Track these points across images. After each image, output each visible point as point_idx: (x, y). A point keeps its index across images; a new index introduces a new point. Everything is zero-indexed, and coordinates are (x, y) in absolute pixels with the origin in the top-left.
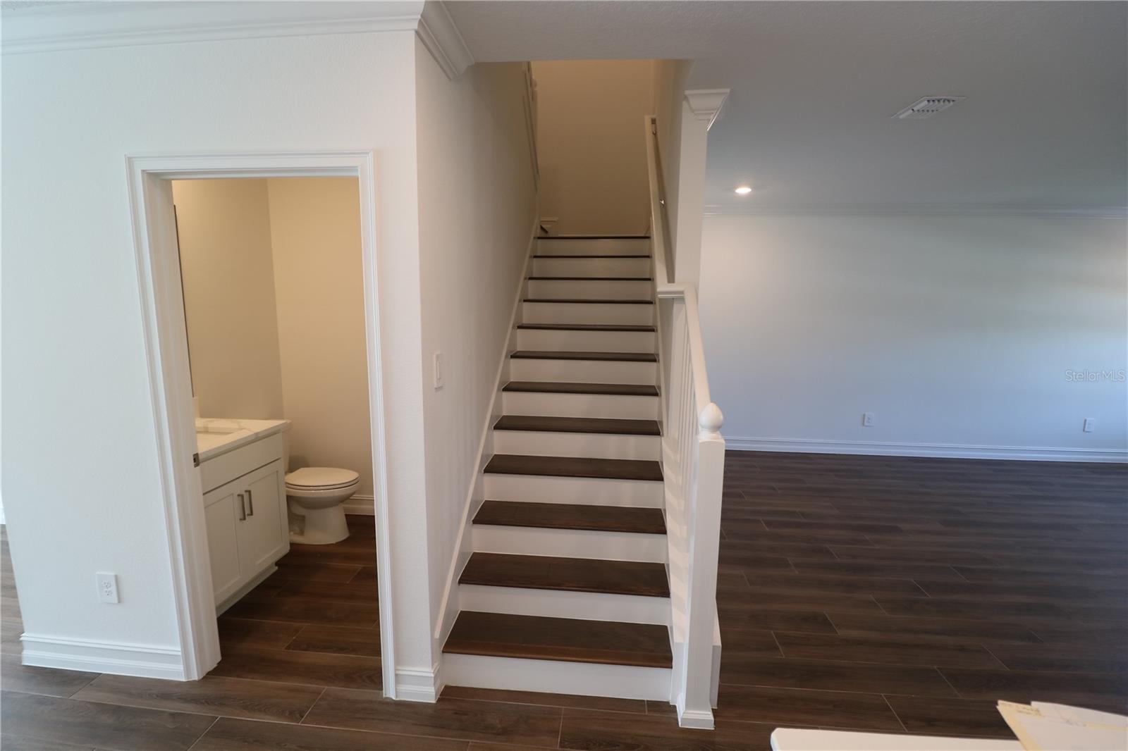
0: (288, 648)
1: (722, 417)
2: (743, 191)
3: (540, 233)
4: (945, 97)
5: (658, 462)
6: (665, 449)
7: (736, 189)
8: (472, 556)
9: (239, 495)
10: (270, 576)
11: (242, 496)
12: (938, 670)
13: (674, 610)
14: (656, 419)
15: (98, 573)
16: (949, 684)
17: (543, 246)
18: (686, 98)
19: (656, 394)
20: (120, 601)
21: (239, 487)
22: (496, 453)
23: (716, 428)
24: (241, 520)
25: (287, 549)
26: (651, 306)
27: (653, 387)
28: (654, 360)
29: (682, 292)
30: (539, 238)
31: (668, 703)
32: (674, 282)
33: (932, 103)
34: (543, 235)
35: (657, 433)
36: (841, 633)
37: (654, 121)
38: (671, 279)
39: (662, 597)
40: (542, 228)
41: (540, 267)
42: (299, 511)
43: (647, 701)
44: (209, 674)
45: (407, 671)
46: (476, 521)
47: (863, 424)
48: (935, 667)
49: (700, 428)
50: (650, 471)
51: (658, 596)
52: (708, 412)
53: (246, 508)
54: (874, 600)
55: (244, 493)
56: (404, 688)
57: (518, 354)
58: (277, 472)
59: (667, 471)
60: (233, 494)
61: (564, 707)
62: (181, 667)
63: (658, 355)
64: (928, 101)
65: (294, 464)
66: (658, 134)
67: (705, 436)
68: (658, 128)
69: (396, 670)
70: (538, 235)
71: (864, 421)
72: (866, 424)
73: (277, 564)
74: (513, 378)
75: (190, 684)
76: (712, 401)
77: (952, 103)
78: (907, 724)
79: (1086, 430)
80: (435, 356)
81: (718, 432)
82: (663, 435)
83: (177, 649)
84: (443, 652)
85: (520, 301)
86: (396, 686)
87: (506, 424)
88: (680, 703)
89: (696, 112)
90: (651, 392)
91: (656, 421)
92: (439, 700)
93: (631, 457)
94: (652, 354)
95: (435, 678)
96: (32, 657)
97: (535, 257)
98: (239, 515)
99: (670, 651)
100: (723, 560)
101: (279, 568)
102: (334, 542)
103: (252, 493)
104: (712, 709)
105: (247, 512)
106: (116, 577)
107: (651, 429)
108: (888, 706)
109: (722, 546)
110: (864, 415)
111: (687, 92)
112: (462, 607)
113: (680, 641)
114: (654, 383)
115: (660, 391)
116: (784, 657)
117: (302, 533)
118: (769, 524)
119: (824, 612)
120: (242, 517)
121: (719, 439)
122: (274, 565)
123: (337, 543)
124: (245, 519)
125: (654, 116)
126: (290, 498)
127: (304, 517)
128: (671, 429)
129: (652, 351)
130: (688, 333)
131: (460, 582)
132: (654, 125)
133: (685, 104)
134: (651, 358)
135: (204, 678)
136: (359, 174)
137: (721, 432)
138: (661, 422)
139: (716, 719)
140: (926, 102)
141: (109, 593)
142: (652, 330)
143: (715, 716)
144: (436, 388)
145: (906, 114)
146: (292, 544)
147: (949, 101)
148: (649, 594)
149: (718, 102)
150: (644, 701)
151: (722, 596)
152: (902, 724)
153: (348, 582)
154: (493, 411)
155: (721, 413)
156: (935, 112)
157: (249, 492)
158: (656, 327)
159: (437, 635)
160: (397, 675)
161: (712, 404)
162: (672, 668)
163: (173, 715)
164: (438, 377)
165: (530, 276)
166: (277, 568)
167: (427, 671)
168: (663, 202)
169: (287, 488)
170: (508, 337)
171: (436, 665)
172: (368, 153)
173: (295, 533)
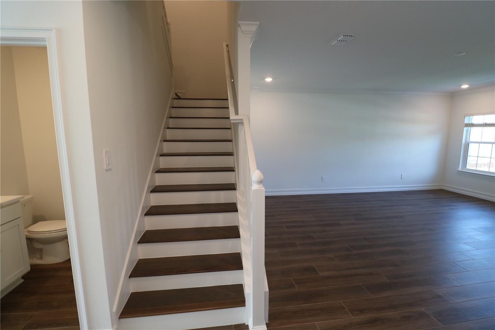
0: (24, 328)
1: (263, 177)
2: (269, 80)
3: (175, 96)
4: (350, 34)
5: (235, 203)
6: (237, 197)
7: (266, 78)
8: (138, 261)
10: (19, 285)
12: (362, 286)
13: (245, 276)
14: (234, 183)
16: (367, 291)
17: (177, 103)
18: (239, 26)
19: (233, 171)
22: (152, 205)
23: (260, 182)
25: (28, 269)
26: (230, 130)
27: (232, 167)
28: (232, 155)
29: (242, 120)
30: (175, 99)
31: (244, 324)
32: (238, 115)
33: (345, 37)
34: (177, 97)
35: (234, 189)
36: (321, 274)
37: (227, 46)
38: (237, 113)
39: (239, 270)
40: (176, 94)
41: (174, 112)
42: (38, 246)
43: (234, 325)
46: (140, 242)
47: (322, 181)
48: (361, 284)
49: (252, 183)
50: (232, 208)
51: (237, 270)
52: (256, 175)
54: (333, 257)
57: (164, 154)
58: (18, 225)
59: (239, 207)
63: (233, 153)
64: (344, 36)
65: (36, 219)
66: (230, 51)
67: (255, 187)
68: (229, 49)
70: (174, 97)
71: (322, 180)
72: (323, 181)
73: (23, 277)
74: (162, 166)
76: (258, 169)
77: (353, 37)
78: (353, 314)
79: (402, 178)
80: (104, 152)
81: (261, 184)
82: (237, 190)
84: (120, 318)
85: (164, 128)
87: (157, 190)
88: (250, 323)
89: (244, 33)
90: (231, 170)
91: (234, 184)
93: (222, 201)
94: (231, 152)
97: (173, 107)
99: (244, 298)
100: (267, 246)
101: (24, 280)
102: (62, 261)
104: (266, 323)
107: (232, 187)
108: (344, 307)
109: (266, 240)
110: (322, 177)
111: (240, 22)
112: (132, 290)
113: (248, 291)
114: (232, 166)
115: (235, 169)
116: (297, 290)
117: (41, 258)
118: (287, 227)
119: (313, 266)
121: (262, 187)
122: (21, 278)
123: (63, 262)
125: (227, 43)
126: (30, 240)
127: (42, 249)
128: (240, 187)
129: (231, 151)
130: (246, 141)
131: (130, 277)
132: (227, 48)
133: (239, 28)
134: (231, 154)
136: (47, 43)
137: (262, 184)
138: (236, 184)
139: (268, 329)
140: (343, 36)
142: (231, 141)
143: (267, 327)
144: (106, 170)
145: (335, 42)
146: (32, 266)
147: (352, 36)
148: (232, 269)
149: (254, 28)
150: (232, 325)
151: (267, 264)
152: (350, 314)
153: (68, 284)
154: (149, 183)
155: (262, 174)
156: (346, 42)
158: (232, 140)
159: (114, 309)
161: (258, 170)
162: (245, 306)
164: (107, 163)
165: (171, 116)
166: (23, 280)
168: (232, 80)
169: (28, 234)
170: (158, 146)
171: (115, 326)
172: (52, 30)
173: (35, 259)
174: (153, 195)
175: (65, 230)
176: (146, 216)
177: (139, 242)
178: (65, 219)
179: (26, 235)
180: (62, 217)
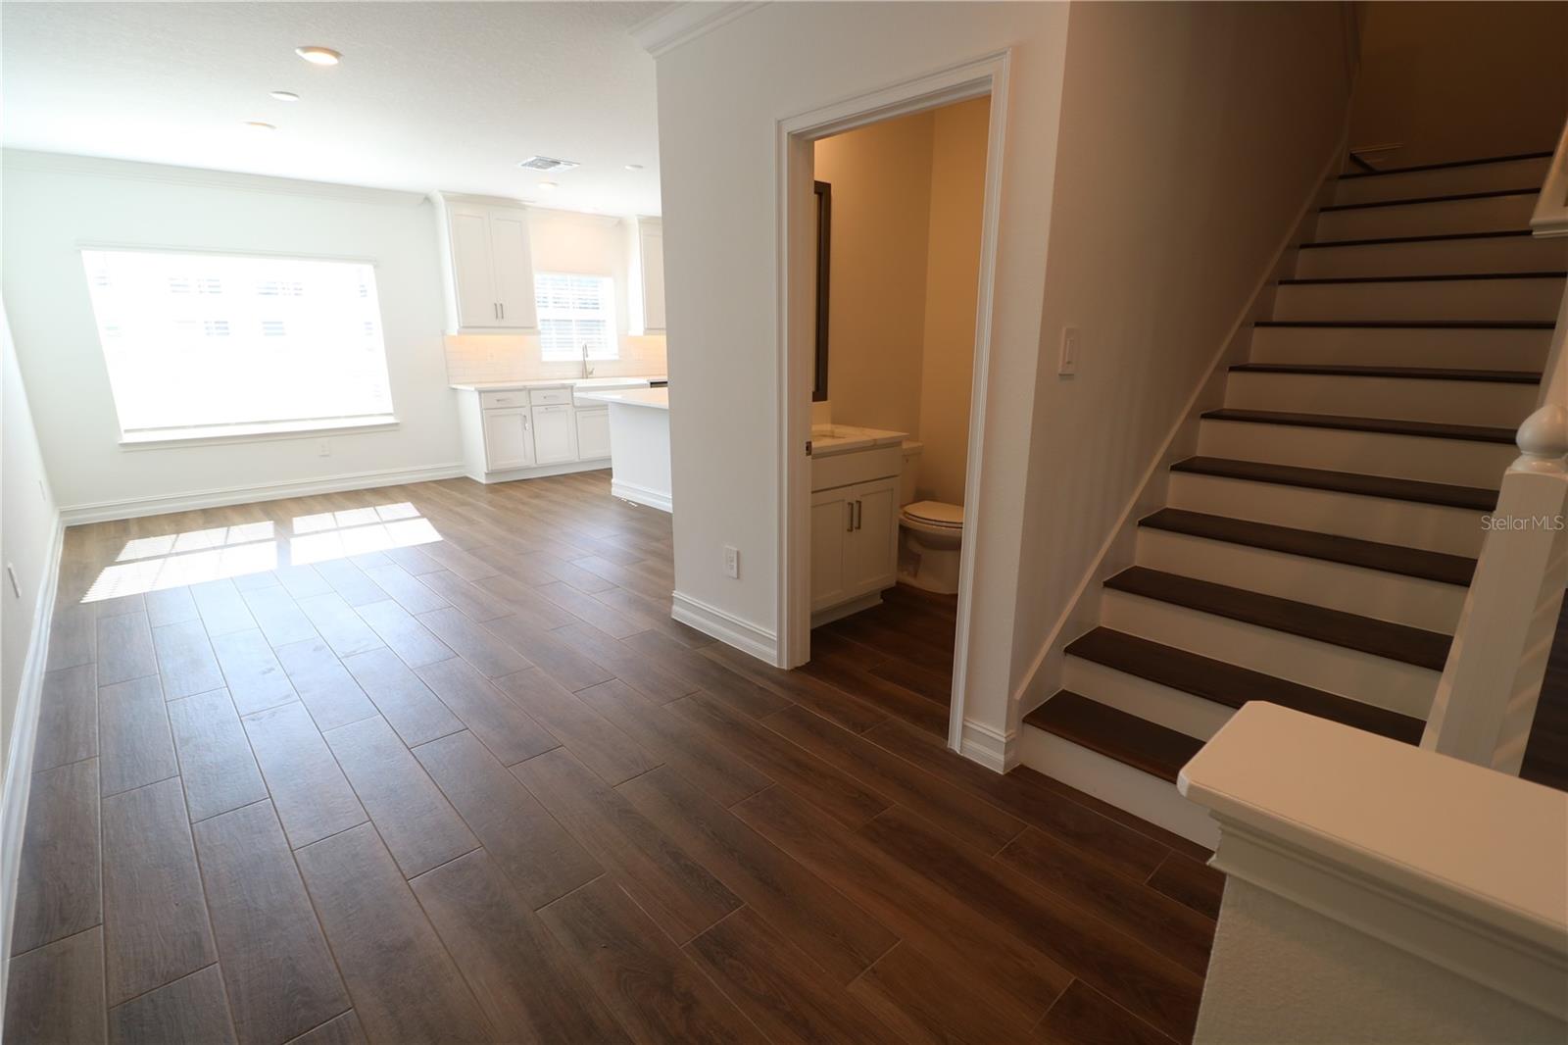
0: (870, 672)
8: (1093, 630)
9: (849, 504)
10: (874, 607)
11: (852, 505)
15: (727, 546)
17: (1349, 189)
20: (738, 578)
21: (852, 495)
24: (848, 530)
25: (894, 584)
30: (1342, 177)
34: (1353, 170)
40: (1354, 162)
41: (1331, 225)
42: (915, 547)
44: (797, 668)
45: (977, 725)
53: (855, 518)
55: (854, 503)
56: (971, 744)
58: (892, 490)
60: (843, 501)
61: (1173, 850)
62: (775, 653)
65: (921, 496)
69: (964, 720)
70: (1342, 173)
73: (882, 595)
75: (780, 670)
83: (773, 634)
84: (1025, 721)
85: (1269, 283)
86: (962, 739)
92: (1008, 775)
95: (1007, 744)
96: (679, 613)
97: (1325, 209)
98: (847, 525)
101: (884, 601)
102: (948, 593)
103: (862, 504)
105: (855, 524)
106: (738, 553)
112: (1065, 685)
117: (915, 575)
120: (849, 527)
122: (879, 595)
124: (851, 530)
126: (904, 530)
127: (919, 556)
131: (1067, 651)
135: (792, 670)
136: (992, 87)
141: (732, 568)
144: (1060, 375)
146: (897, 583)
154: (1171, 445)
157: (859, 503)
159: (1018, 695)
160: (964, 727)
163: (761, 688)
164: (1067, 360)
167: (1000, 734)
169: (903, 517)
170: (1231, 335)
171: (1011, 731)
172: (1006, 52)
173: (905, 573)
174: (1176, 480)
175: (959, 526)
176: (1142, 528)
177: (1108, 584)
178: (962, 504)
179: (901, 520)
180: (958, 500)
